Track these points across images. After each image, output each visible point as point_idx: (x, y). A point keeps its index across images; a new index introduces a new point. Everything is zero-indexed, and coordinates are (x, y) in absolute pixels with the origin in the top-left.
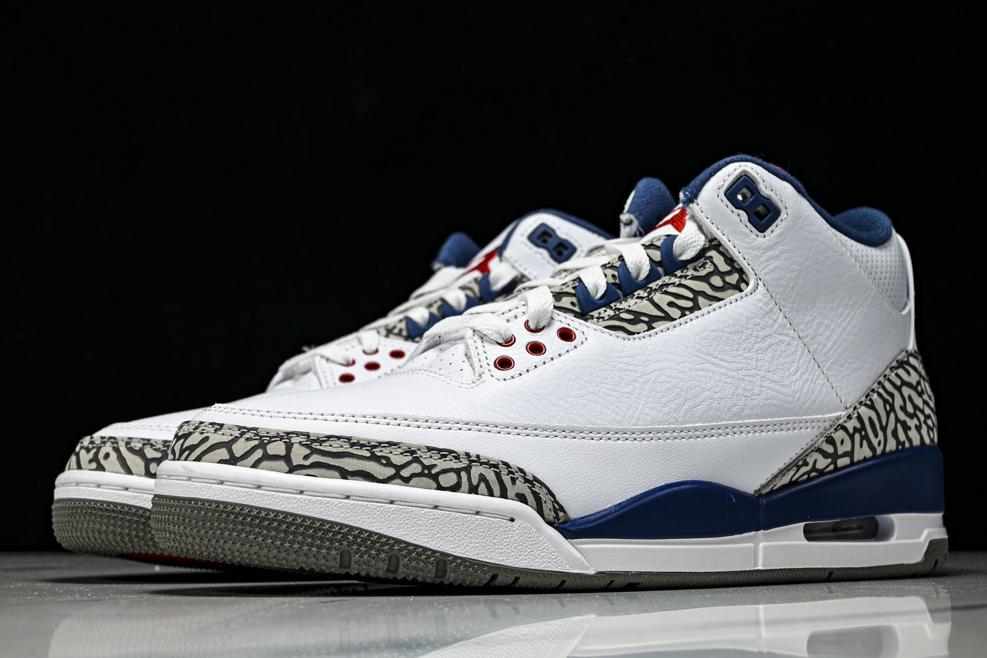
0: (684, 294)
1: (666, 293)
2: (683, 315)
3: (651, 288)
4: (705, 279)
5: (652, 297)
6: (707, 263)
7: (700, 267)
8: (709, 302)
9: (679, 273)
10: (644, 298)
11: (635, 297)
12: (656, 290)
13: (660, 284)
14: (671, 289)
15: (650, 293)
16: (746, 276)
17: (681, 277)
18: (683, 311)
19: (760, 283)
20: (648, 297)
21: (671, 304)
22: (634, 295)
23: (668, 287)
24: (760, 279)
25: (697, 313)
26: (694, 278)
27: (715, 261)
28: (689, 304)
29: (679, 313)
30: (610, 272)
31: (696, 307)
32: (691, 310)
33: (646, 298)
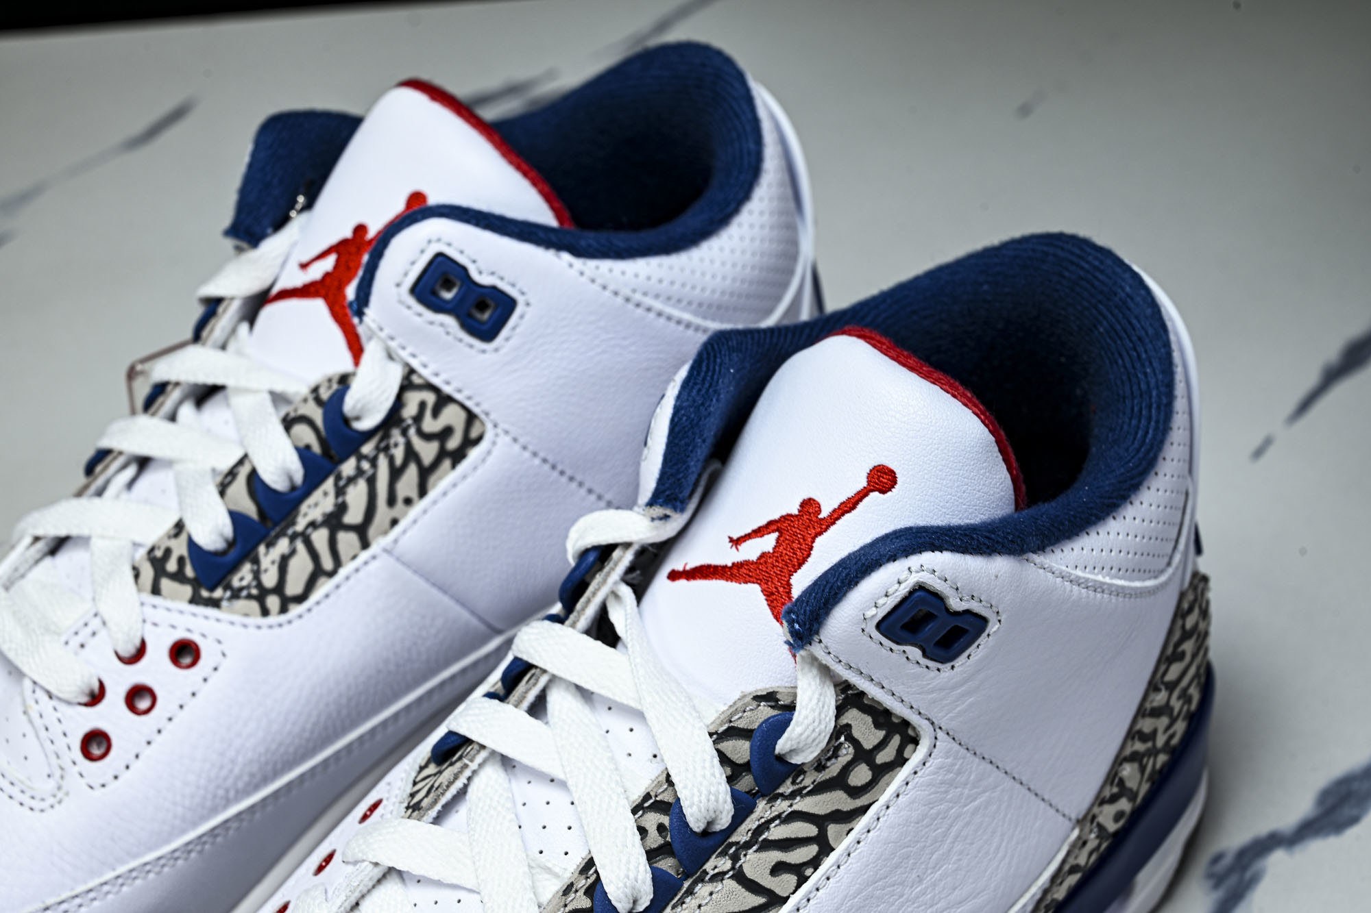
0: (801, 835)
1: (768, 845)
2: (802, 880)
3: (738, 843)
4: (839, 783)
5: (741, 866)
6: (841, 744)
7: (829, 759)
8: (846, 827)
9: (787, 788)
10: (725, 873)
11: (707, 878)
12: (747, 845)
13: (754, 826)
14: (777, 832)
15: (735, 858)
16: (914, 729)
17: (793, 796)
18: (800, 873)
19: (940, 734)
20: (733, 868)
21: (778, 869)
22: (705, 873)
23: (768, 829)
24: (940, 728)
25: (828, 862)
26: (820, 789)
27: (856, 733)
28: (812, 850)
29: (792, 879)
30: (652, 820)
31: (826, 849)
32: (815, 863)
33: (731, 873)
